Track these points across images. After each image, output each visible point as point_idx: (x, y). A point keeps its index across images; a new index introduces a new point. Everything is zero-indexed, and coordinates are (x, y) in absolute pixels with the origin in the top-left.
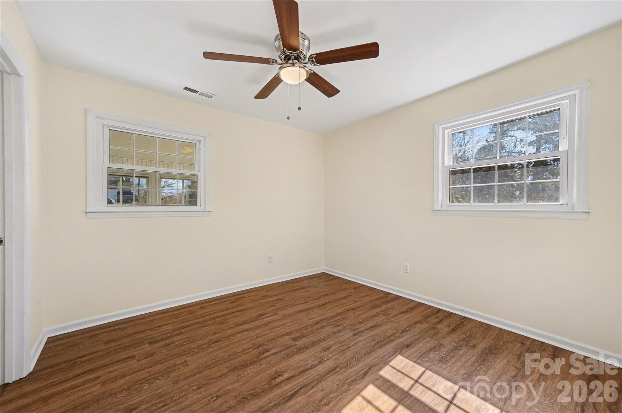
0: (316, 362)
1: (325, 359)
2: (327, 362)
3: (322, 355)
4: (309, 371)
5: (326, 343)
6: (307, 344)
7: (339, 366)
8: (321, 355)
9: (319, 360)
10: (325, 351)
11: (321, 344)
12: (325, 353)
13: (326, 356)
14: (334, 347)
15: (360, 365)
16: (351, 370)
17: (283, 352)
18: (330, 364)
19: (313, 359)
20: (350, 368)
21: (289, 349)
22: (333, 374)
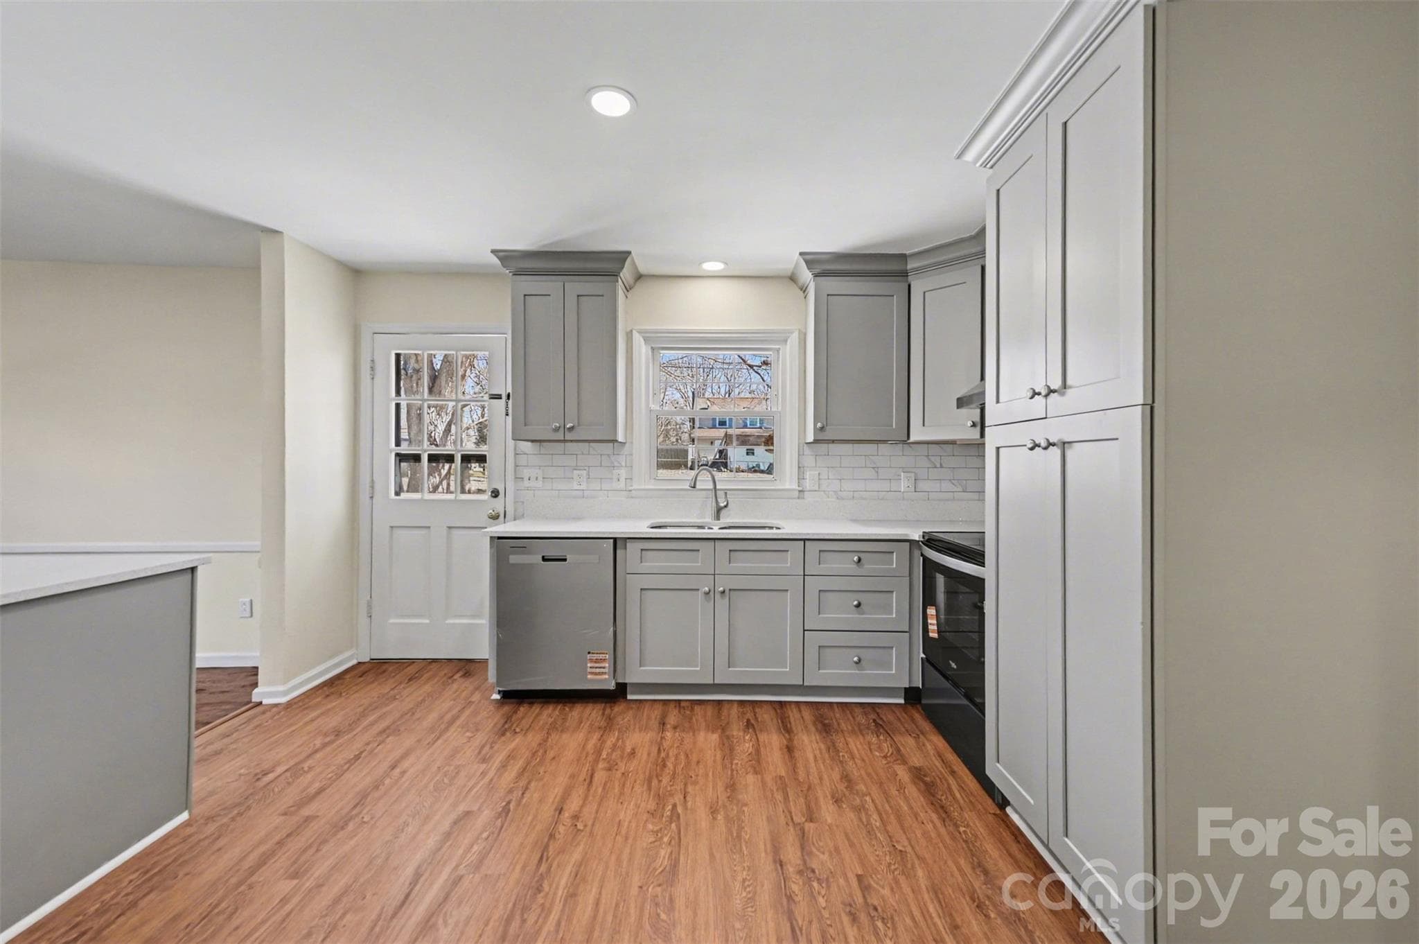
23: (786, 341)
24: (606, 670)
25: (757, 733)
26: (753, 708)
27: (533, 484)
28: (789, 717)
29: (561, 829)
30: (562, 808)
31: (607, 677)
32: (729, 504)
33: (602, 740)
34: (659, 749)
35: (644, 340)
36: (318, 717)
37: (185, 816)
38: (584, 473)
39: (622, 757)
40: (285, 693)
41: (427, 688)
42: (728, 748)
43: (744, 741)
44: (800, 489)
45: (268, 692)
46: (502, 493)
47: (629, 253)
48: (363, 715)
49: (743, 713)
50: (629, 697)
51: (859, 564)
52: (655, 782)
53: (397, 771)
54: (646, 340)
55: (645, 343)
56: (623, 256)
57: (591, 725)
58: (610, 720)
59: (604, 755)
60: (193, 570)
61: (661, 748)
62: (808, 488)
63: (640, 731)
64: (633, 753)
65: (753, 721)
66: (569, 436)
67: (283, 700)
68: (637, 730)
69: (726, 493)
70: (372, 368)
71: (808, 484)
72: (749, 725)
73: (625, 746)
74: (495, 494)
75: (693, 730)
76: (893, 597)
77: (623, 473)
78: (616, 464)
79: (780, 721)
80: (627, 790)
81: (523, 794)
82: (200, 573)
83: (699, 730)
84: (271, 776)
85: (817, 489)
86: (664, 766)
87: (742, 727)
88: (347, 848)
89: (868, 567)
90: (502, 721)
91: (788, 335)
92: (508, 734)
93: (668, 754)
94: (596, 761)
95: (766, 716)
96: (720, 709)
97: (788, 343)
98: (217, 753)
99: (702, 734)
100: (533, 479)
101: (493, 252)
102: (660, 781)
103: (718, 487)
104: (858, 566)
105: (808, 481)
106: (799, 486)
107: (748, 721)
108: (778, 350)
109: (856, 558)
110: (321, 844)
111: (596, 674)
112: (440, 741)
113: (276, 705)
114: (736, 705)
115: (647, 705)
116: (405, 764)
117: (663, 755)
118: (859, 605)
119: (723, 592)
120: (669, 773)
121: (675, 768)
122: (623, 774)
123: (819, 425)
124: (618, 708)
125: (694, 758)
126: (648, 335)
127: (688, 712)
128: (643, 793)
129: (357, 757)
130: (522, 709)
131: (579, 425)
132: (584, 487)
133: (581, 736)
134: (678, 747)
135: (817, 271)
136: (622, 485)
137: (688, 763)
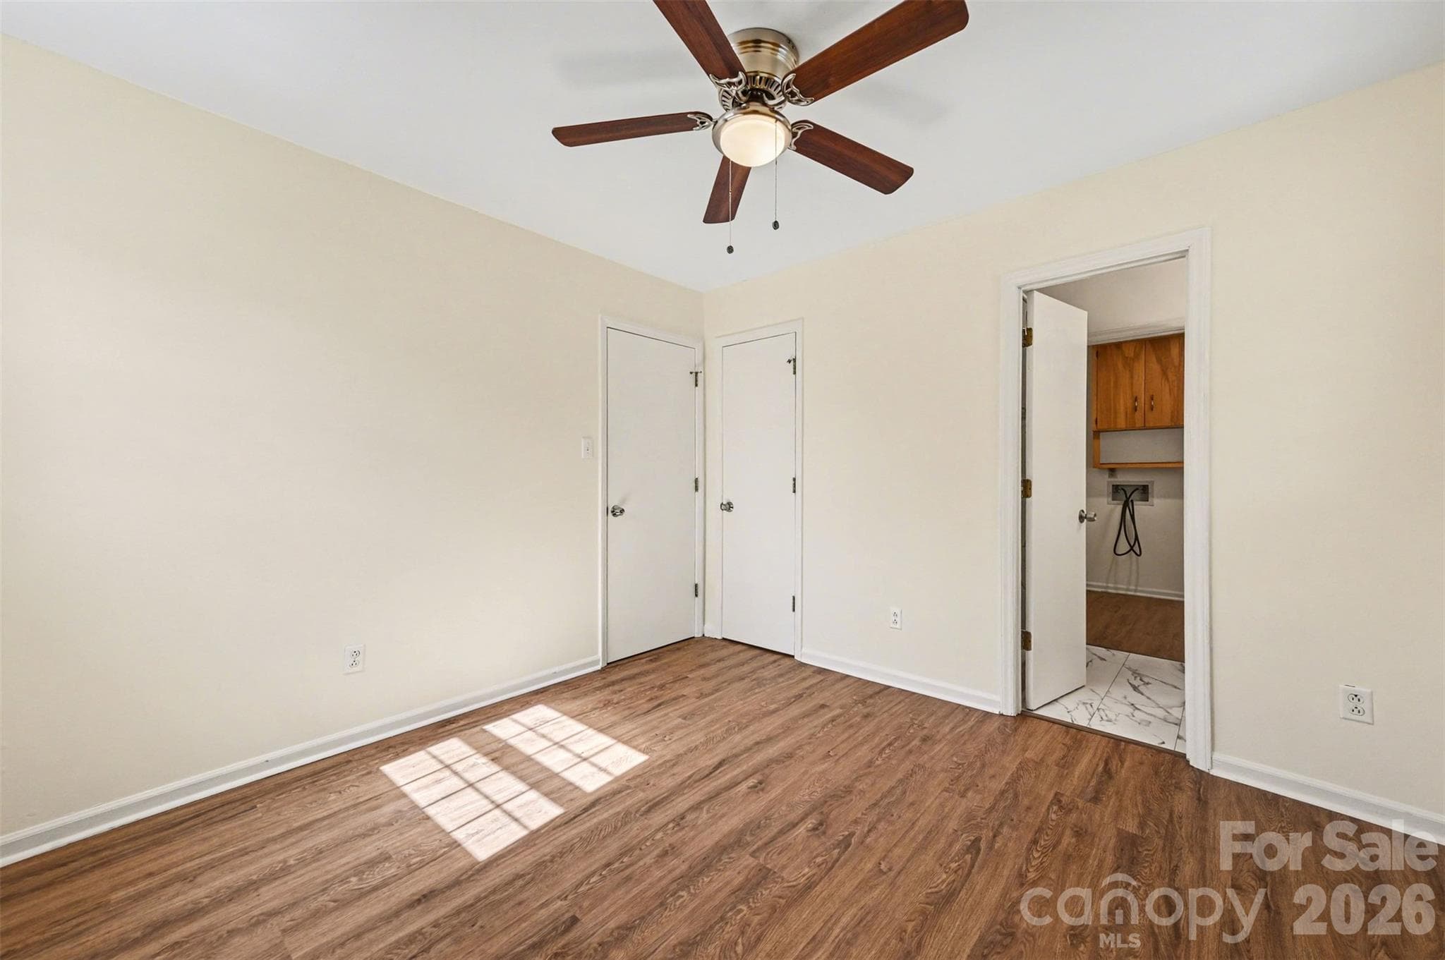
0: (689, 817)
1: (671, 825)
2: (666, 820)
3: (680, 834)
4: (702, 799)
5: (670, 872)
6: (725, 859)
7: (641, 815)
8: (684, 832)
9: (686, 822)
10: (672, 846)
11: (684, 867)
12: (673, 840)
13: (669, 832)
14: (648, 860)
15: (595, 820)
16: (618, 809)
17: (776, 830)
18: (658, 818)
19: (700, 822)
20: (618, 813)
21: (765, 840)
22: (654, 799)
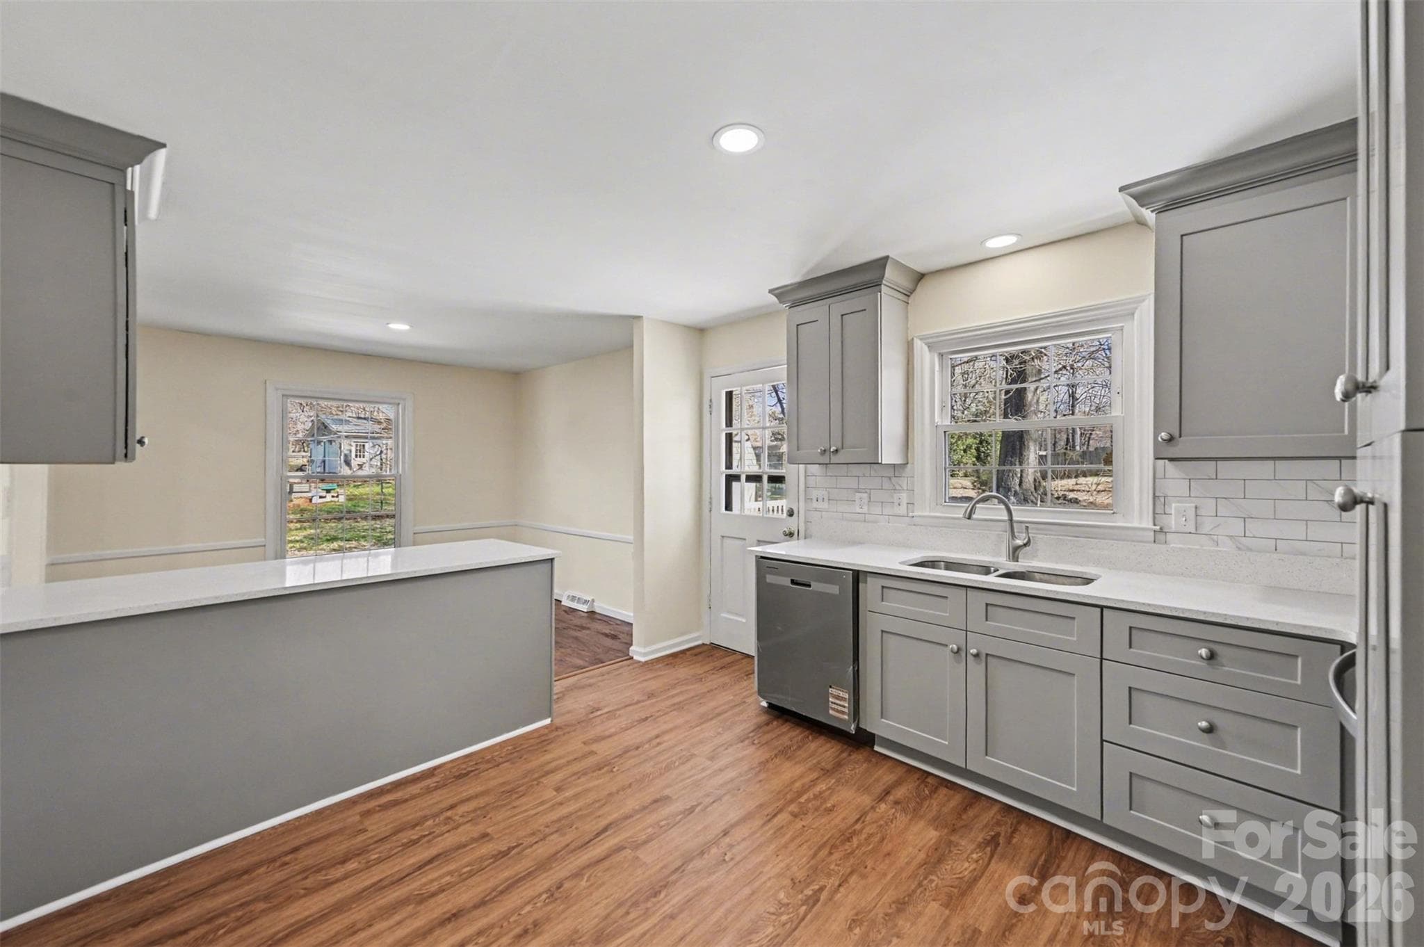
23: (1133, 314)
24: (846, 710)
25: (995, 856)
26: (1019, 823)
27: (820, 505)
28: (1064, 858)
29: (714, 850)
30: (728, 832)
31: (846, 717)
32: (1032, 541)
33: (814, 782)
34: (858, 820)
35: (929, 347)
36: (650, 679)
37: (548, 721)
38: (865, 495)
39: (816, 810)
40: (645, 654)
41: (726, 679)
42: (936, 858)
43: (967, 858)
44: (1157, 528)
45: (640, 652)
46: (796, 512)
47: (887, 258)
48: (674, 686)
49: (998, 823)
50: (876, 748)
51: (1211, 662)
52: (824, 852)
53: (658, 740)
54: (930, 347)
55: (930, 351)
56: (882, 263)
57: (819, 763)
58: (838, 765)
59: (802, 800)
60: (552, 560)
61: (862, 819)
62: (1173, 529)
63: (856, 792)
64: (829, 810)
65: (1001, 840)
66: (835, 459)
67: (643, 659)
68: (854, 788)
69: (1027, 527)
70: (710, 406)
71: (1172, 522)
72: (993, 842)
73: (829, 799)
74: (791, 514)
75: (916, 814)
76: (1296, 735)
77: (904, 497)
78: (898, 487)
79: (1043, 857)
80: (792, 846)
81: (714, 802)
82: (556, 563)
83: (921, 817)
84: (599, 713)
85: (1193, 531)
86: (849, 839)
87: (980, 839)
88: (591, 785)
89: (1230, 668)
90: (752, 728)
91: (1135, 305)
92: (746, 742)
93: (863, 829)
94: (792, 801)
95: (1028, 840)
96: (970, 805)
97: (1136, 315)
98: (590, 685)
99: (922, 824)
100: (820, 500)
101: (771, 291)
102: (830, 854)
103: (1015, 518)
104: (1208, 664)
105: (1173, 517)
106: (1155, 525)
107: (998, 834)
108: (1122, 329)
109: (1203, 652)
110: (583, 774)
111: (837, 711)
112: (698, 728)
113: (639, 662)
114: (996, 808)
115: (890, 764)
116: (666, 738)
117: (858, 827)
118: (1210, 730)
119: (977, 656)
120: (846, 850)
121: (857, 848)
122: (804, 826)
123: (1164, 435)
124: (858, 756)
125: (887, 847)
126: (930, 340)
127: (927, 792)
128: (805, 856)
129: (647, 718)
130: (775, 723)
131: (843, 448)
132: (865, 509)
133: (799, 770)
134: (881, 826)
135: (1159, 205)
136: (903, 510)
137: (875, 850)
